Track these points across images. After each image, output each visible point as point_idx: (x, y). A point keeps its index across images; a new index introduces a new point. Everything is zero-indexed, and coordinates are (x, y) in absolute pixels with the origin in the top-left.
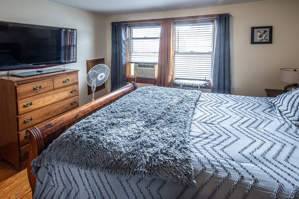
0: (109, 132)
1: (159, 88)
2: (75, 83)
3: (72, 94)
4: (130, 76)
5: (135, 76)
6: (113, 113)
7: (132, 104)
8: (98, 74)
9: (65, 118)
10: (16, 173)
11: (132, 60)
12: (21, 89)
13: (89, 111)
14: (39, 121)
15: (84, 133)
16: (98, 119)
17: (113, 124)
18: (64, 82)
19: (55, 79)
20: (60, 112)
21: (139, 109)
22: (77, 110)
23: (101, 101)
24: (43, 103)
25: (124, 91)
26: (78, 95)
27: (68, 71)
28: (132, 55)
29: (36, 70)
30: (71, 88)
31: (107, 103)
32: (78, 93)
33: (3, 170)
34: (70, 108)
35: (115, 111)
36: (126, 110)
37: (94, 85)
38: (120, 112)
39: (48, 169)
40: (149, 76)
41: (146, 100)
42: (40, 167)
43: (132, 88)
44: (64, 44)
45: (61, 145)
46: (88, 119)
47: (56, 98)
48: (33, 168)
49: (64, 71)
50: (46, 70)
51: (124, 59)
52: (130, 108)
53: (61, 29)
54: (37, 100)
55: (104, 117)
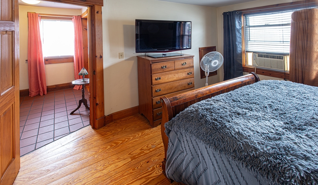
0: (235, 120)
1: (296, 85)
2: (191, 67)
3: (188, 75)
4: (247, 66)
5: (255, 67)
6: (235, 101)
7: (259, 97)
8: (212, 60)
9: (187, 95)
10: (151, 128)
11: (249, 49)
12: (154, 66)
13: (207, 93)
14: (165, 93)
15: (208, 114)
16: (219, 104)
17: (239, 114)
18: (182, 64)
19: (176, 61)
20: (180, 89)
21: (271, 105)
22: (196, 91)
23: (218, 87)
24: (168, 79)
25: (243, 81)
26: (193, 77)
27: (185, 56)
28: (248, 43)
29: (162, 53)
30: (187, 70)
31: (224, 90)
32: (194, 75)
33: (143, 122)
34: (187, 87)
35: (237, 100)
36: (251, 102)
37: (207, 70)
38: (244, 102)
39: (177, 135)
40: (274, 68)
41: (279, 96)
42: (171, 131)
43: (253, 79)
44: (178, 34)
45: (187, 118)
46: (208, 101)
47: (177, 77)
48: (166, 129)
49: (181, 55)
50: (168, 54)
51: (239, 48)
52: (257, 101)
53: (176, 22)
54: (164, 76)
55: (225, 103)
